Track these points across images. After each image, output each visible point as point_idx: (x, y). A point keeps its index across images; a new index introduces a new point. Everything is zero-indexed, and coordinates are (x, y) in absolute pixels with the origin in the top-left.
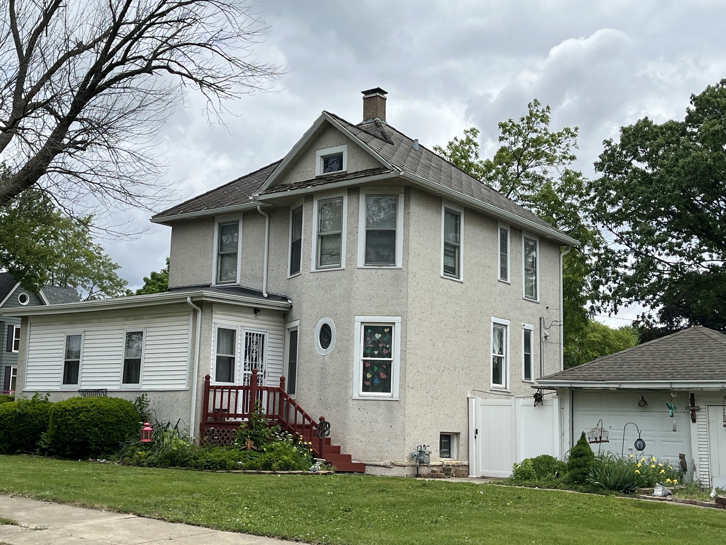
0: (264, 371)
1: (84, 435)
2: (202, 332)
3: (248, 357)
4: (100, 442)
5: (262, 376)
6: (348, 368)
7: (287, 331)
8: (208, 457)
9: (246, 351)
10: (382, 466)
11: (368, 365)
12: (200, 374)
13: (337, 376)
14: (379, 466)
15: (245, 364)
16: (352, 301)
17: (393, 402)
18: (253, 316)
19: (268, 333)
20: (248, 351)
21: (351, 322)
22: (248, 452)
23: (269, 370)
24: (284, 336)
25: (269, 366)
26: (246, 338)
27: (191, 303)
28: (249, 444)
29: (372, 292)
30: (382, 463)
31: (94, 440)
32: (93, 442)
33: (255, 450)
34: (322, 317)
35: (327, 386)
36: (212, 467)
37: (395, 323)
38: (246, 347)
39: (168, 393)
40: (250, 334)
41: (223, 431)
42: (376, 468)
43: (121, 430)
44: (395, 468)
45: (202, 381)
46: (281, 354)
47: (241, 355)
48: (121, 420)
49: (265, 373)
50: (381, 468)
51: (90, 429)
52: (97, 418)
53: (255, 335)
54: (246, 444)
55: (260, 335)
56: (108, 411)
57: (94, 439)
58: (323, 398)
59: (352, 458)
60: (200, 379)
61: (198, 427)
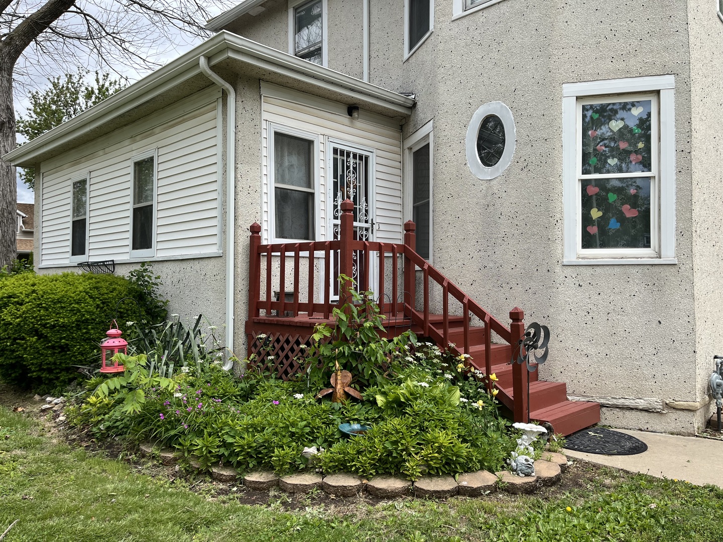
0: (370, 221)
1: (13, 351)
2: (240, 135)
3: (339, 194)
4: (47, 364)
5: (367, 229)
6: (549, 199)
7: (407, 151)
8: (227, 429)
9: (335, 184)
10: (641, 410)
11: (593, 190)
12: (240, 222)
13: (522, 217)
14: (632, 409)
15: (335, 207)
16: (555, 52)
17: (661, 269)
18: (345, 119)
19: (374, 155)
20: (339, 185)
21: (553, 100)
22: (337, 405)
23: (379, 220)
24: (402, 162)
25: (379, 212)
26: (335, 160)
27: (210, 72)
28: (341, 381)
29: (602, 26)
30: (642, 403)
31: (35, 361)
32: (32, 364)
33: (354, 400)
34: (482, 102)
35: (500, 241)
36: (233, 460)
37: (658, 92)
38: (335, 176)
39: (191, 263)
40: (342, 152)
41: (288, 342)
42: (627, 413)
43: (89, 339)
44: (673, 415)
45: (245, 237)
46: (398, 193)
47: (325, 189)
48: (87, 319)
49: (373, 224)
50: (639, 413)
51: (23, 339)
52: (34, 318)
53: (352, 155)
54: (332, 381)
55: (361, 157)
56: (60, 302)
57: (32, 359)
58: (491, 265)
59: (569, 391)
60: (240, 231)
61: (242, 329)
